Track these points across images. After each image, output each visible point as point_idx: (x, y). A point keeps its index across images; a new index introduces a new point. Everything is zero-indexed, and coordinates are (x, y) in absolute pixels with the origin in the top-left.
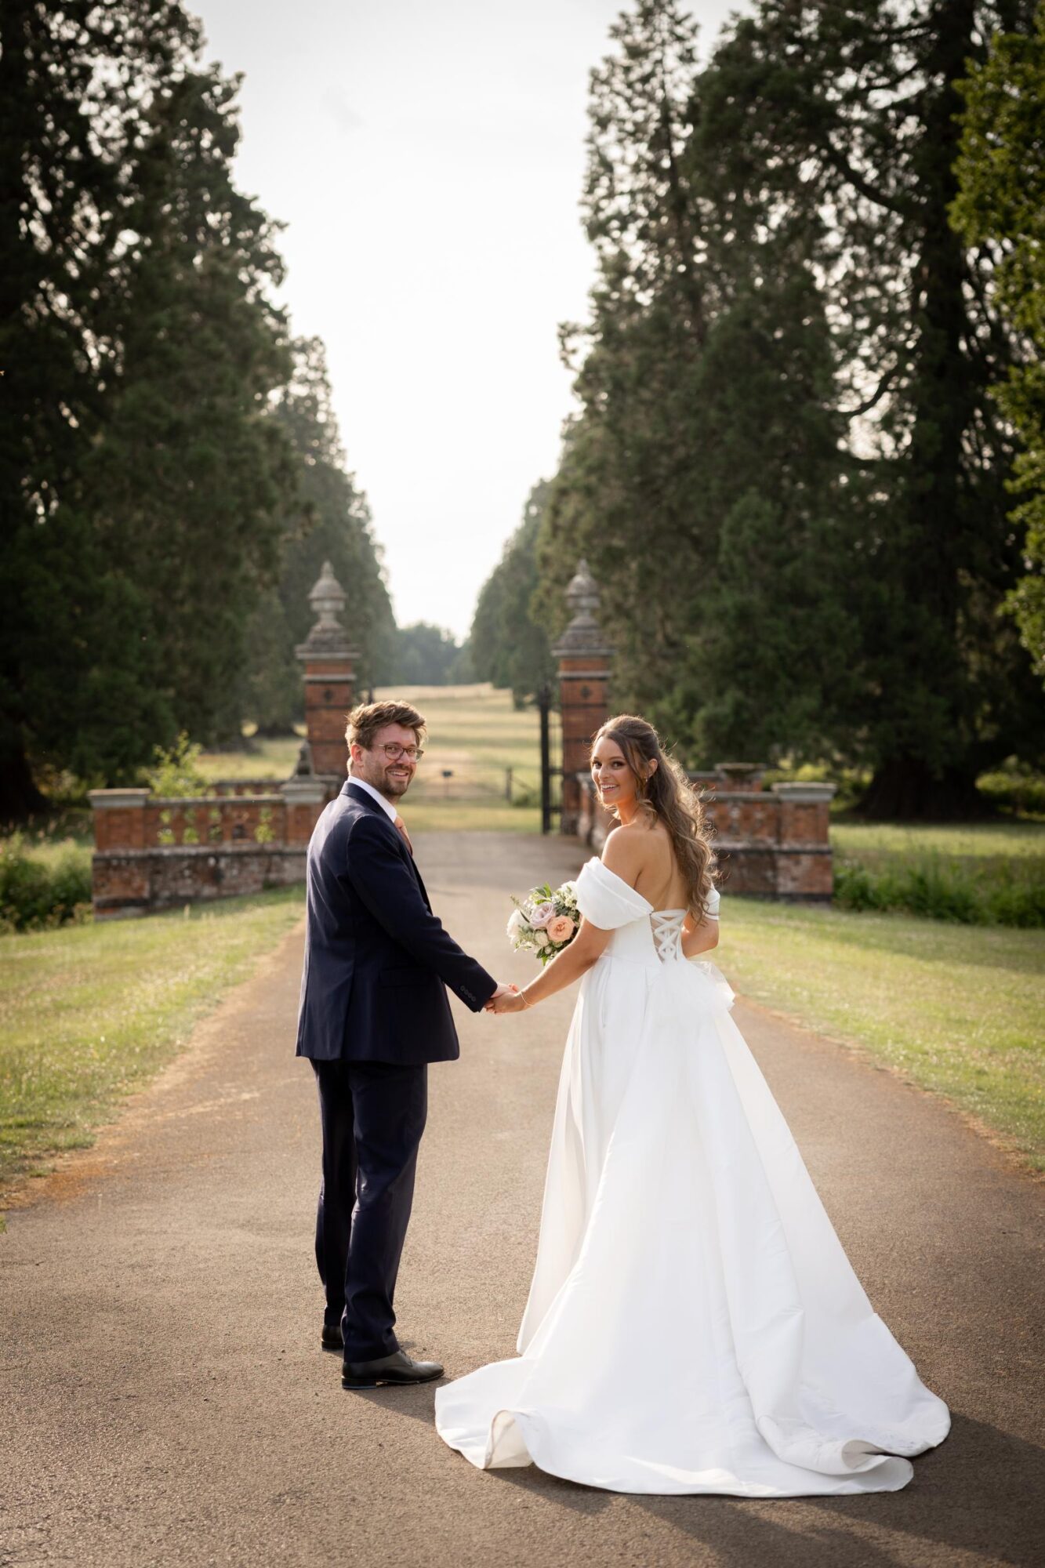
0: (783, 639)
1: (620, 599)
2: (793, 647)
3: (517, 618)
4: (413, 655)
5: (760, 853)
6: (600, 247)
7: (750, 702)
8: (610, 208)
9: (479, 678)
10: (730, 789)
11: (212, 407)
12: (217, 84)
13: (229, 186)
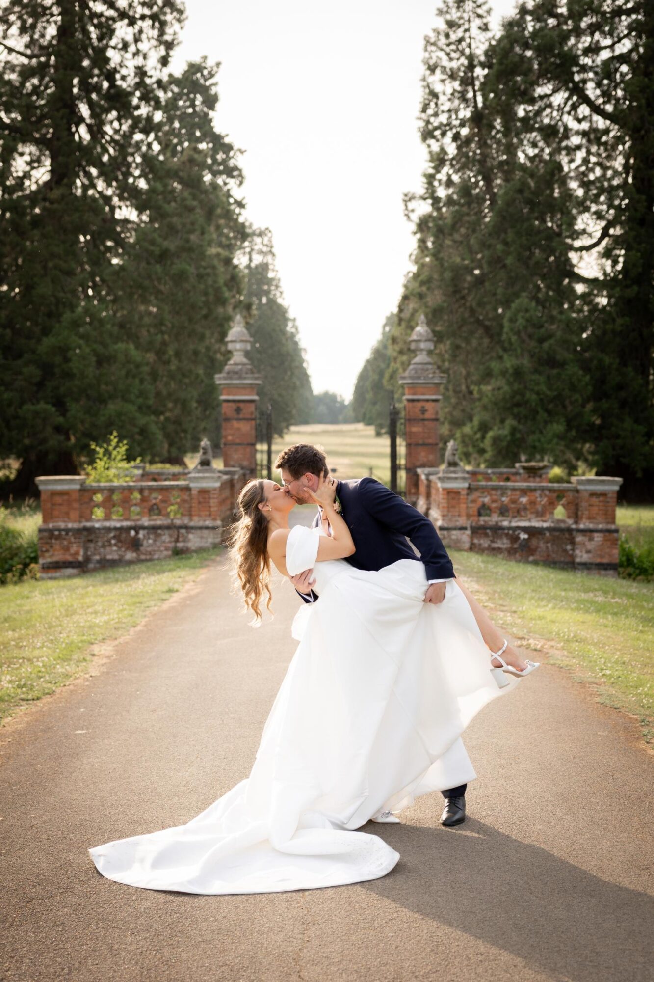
0: (543, 388)
1: (440, 363)
2: (549, 393)
3: (377, 386)
4: (322, 409)
5: (561, 530)
6: (429, 146)
7: (521, 427)
8: (435, 122)
9: (357, 420)
10: (525, 481)
11: (188, 241)
12: (205, 68)
13: (212, 128)
